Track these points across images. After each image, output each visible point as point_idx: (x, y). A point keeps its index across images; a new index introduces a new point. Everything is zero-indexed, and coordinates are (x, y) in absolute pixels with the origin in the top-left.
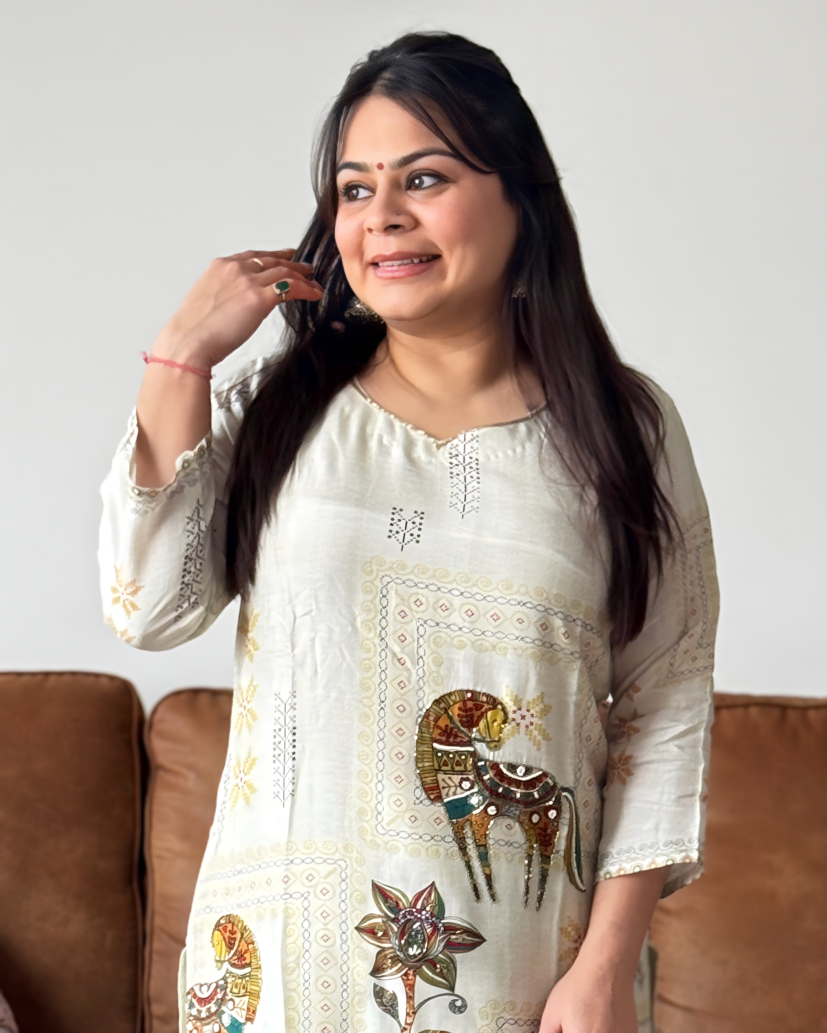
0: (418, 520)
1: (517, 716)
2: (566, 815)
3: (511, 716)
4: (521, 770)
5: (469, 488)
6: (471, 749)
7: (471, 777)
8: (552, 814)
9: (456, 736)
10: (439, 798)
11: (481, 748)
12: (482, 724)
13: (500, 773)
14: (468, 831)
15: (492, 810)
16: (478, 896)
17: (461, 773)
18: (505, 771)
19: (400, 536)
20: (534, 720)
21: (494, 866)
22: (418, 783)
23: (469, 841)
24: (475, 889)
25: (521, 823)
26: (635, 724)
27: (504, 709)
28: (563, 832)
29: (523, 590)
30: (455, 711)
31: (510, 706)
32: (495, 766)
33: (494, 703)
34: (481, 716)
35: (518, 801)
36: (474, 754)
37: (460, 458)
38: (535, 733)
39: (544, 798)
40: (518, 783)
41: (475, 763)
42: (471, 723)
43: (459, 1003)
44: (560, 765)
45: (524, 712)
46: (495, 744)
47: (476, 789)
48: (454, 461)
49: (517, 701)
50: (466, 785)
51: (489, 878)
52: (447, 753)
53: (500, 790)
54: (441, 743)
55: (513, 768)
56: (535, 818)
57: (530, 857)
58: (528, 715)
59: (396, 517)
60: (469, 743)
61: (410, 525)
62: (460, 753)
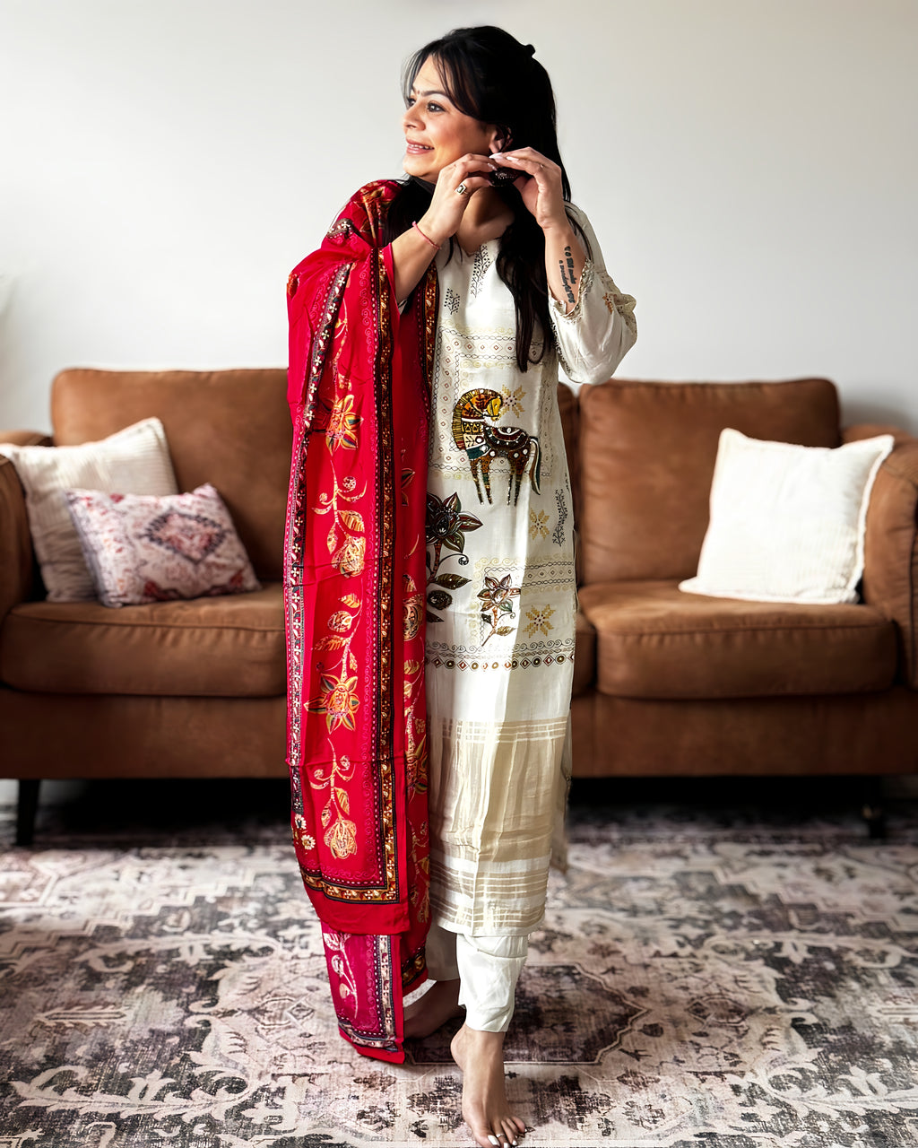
0: (458, 299)
1: (508, 401)
2: (533, 452)
3: (505, 401)
4: (509, 430)
6: (482, 421)
7: (482, 436)
8: (525, 452)
9: (475, 414)
10: (464, 448)
11: (488, 420)
12: (489, 407)
13: (497, 433)
14: (479, 465)
15: (493, 454)
16: (481, 501)
17: (476, 434)
18: (501, 432)
19: (451, 306)
20: (517, 402)
21: (491, 484)
22: (453, 439)
23: (479, 471)
24: (480, 496)
25: (509, 459)
27: (501, 398)
28: (531, 459)
30: (474, 400)
31: (505, 395)
32: (496, 430)
33: (495, 395)
34: (488, 403)
35: (507, 447)
36: (484, 423)
38: (517, 408)
39: (520, 443)
40: (507, 437)
41: (484, 428)
42: (482, 407)
43: (464, 559)
44: (530, 426)
45: (512, 398)
46: (495, 417)
47: (484, 443)
49: (508, 393)
50: (479, 440)
51: (488, 491)
52: (469, 423)
53: (498, 442)
54: (466, 418)
55: (504, 429)
57: (511, 476)
58: (514, 400)
59: (449, 295)
60: (482, 418)
62: (476, 423)
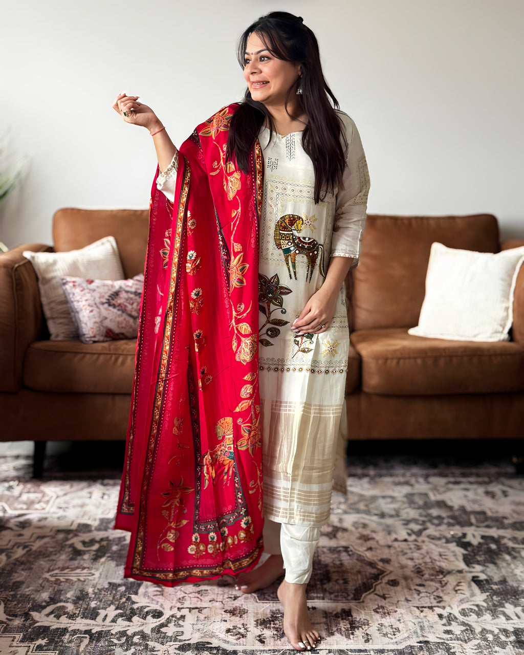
0: (276, 162)
1: (306, 222)
2: (320, 253)
3: (304, 222)
4: (307, 239)
5: (292, 151)
7: (291, 241)
8: (316, 252)
9: (287, 229)
10: (281, 248)
11: (295, 232)
12: (295, 224)
13: (300, 240)
14: (290, 258)
15: (297, 252)
16: (291, 278)
17: (288, 240)
18: (302, 240)
19: (271, 167)
20: (312, 223)
21: (297, 269)
22: (275, 243)
23: (290, 261)
24: (290, 275)
25: (307, 256)
26: (342, 216)
27: (302, 220)
28: (319, 258)
29: (310, 182)
30: (287, 221)
31: (304, 219)
32: (299, 238)
33: (299, 218)
34: (295, 222)
35: (306, 249)
36: (292, 234)
37: (289, 141)
38: (312, 227)
39: (313, 247)
40: (306, 243)
41: (293, 237)
42: (292, 225)
43: (284, 311)
44: (320, 238)
45: (308, 220)
46: (299, 231)
47: (293, 245)
48: (287, 142)
49: (306, 217)
50: (290, 244)
51: (295, 273)
52: (284, 234)
53: (300, 245)
54: (282, 231)
55: (304, 238)
56: (311, 254)
57: (309, 266)
58: (310, 221)
59: (270, 161)
60: (291, 231)
61: (274, 164)
62: (288, 234)
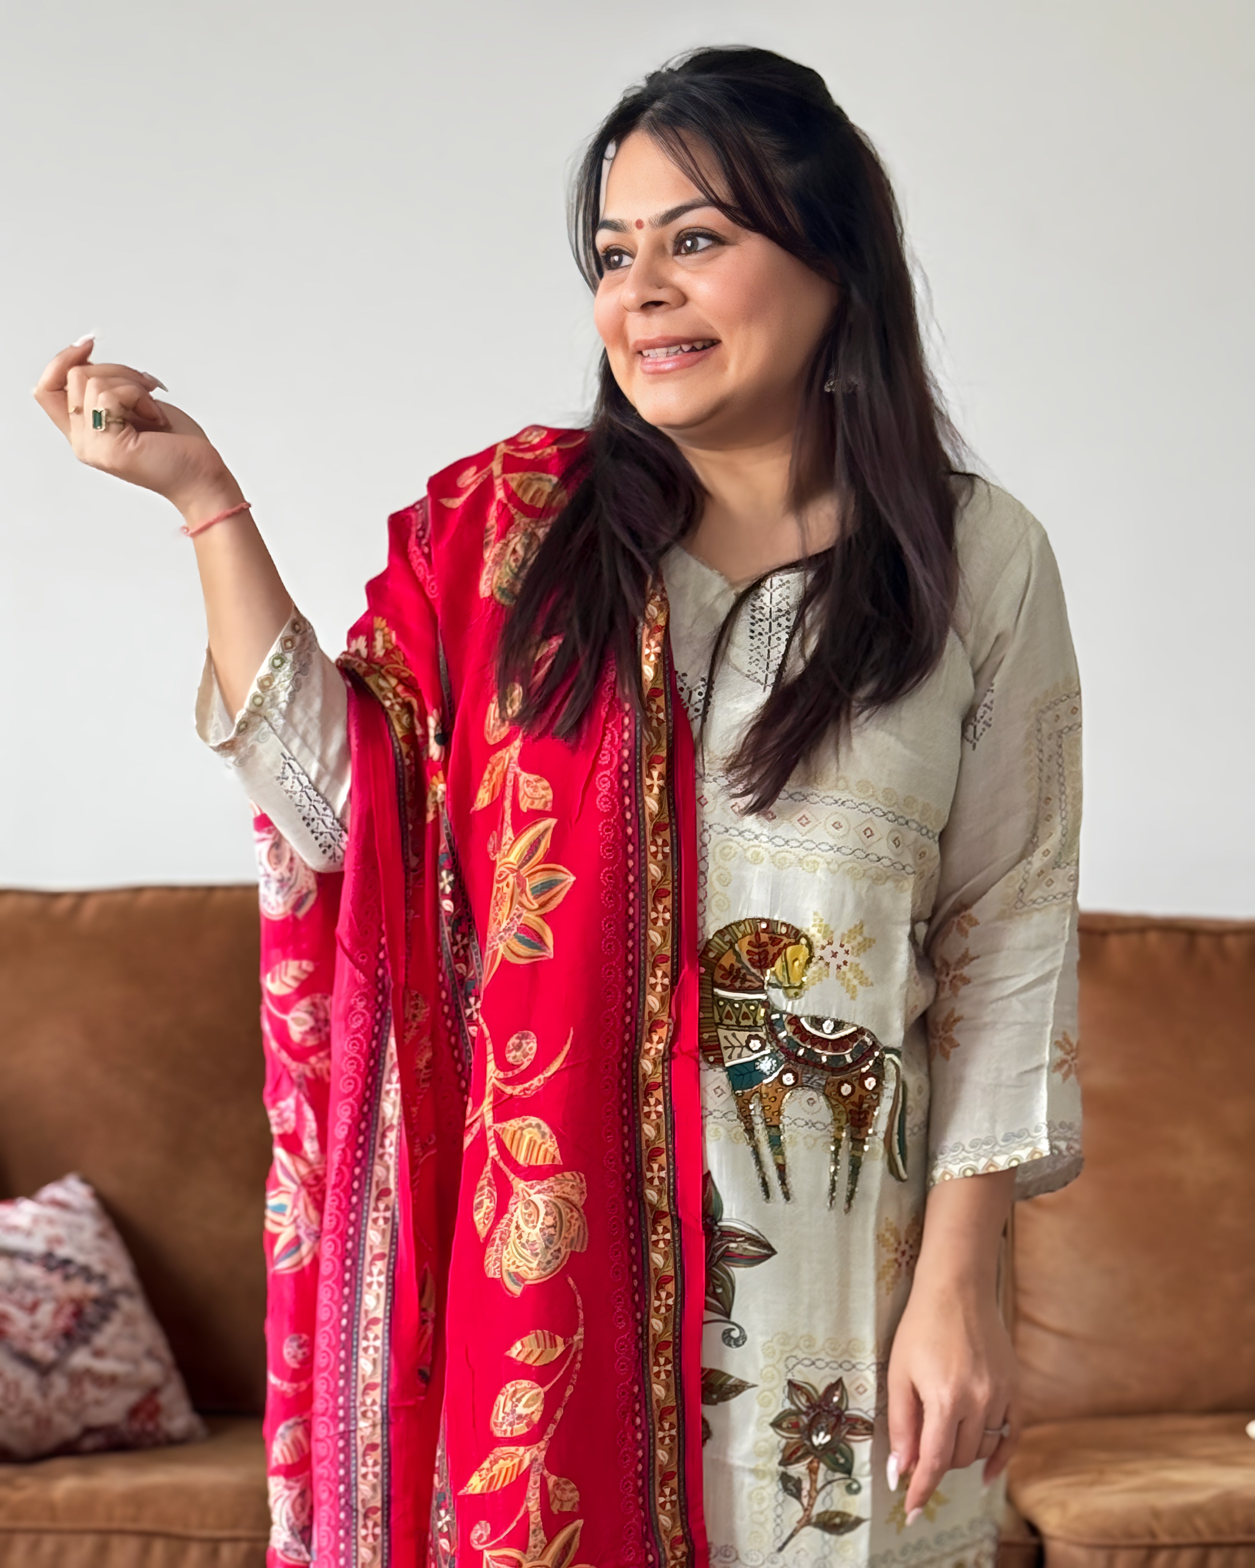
0: (706, 690)
1: (827, 953)
2: (890, 1086)
3: (818, 953)
4: (828, 1026)
5: (774, 654)
6: (763, 997)
7: (762, 1034)
8: (870, 1083)
9: (744, 980)
10: (720, 1061)
11: (777, 996)
12: (779, 963)
13: (799, 1030)
14: (756, 1107)
15: (788, 1079)
16: (767, 1194)
17: (749, 1028)
18: (808, 1027)
20: (849, 958)
21: (788, 1153)
23: (758, 1120)
24: (765, 1184)
25: (827, 1097)
26: (966, 971)
27: (810, 945)
29: (842, 784)
30: (743, 947)
31: (818, 939)
32: (795, 1020)
33: (796, 935)
34: (779, 953)
35: (823, 1067)
36: (766, 1004)
37: (766, 611)
38: (850, 975)
39: (859, 1061)
40: (824, 1043)
41: (767, 1016)
42: (764, 962)
43: (736, 1333)
44: (882, 1018)
45: (836, 947)
46: (795, 990)
47: (767, 1051)
48: (757, 615)
49: (827, 932)
50: (755, 1044)
51: (781, 1169)
52: (731, 1002)
53: (801, 1052)
54: (724, 988)
55: (817, 1022)
56: (846, 1089)
57: (837, 1141)
58: (841, 951)
60: (761, 990)
61: (695, 697)
62: (749, 1003)
